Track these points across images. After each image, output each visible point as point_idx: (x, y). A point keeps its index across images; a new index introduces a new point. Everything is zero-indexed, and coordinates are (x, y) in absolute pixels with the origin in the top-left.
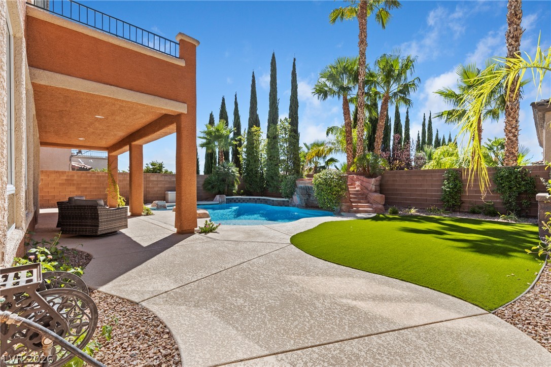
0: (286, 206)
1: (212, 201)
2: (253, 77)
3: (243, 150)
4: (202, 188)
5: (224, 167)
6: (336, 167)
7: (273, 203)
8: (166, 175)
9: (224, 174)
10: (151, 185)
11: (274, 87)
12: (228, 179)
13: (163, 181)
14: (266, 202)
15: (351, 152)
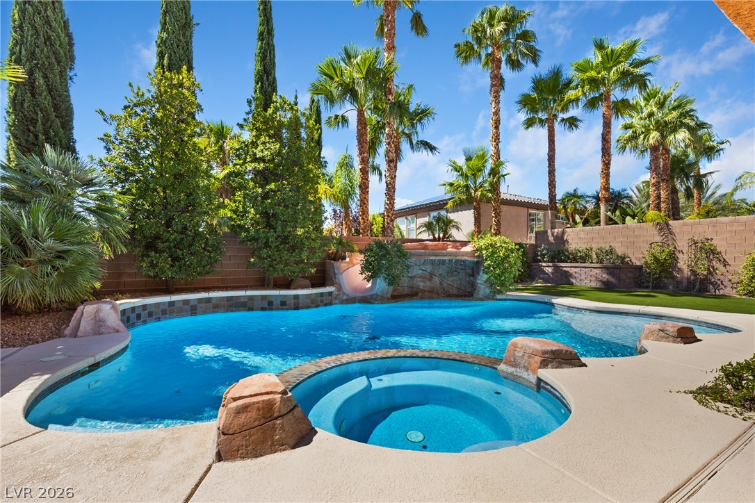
0: (326, 305)
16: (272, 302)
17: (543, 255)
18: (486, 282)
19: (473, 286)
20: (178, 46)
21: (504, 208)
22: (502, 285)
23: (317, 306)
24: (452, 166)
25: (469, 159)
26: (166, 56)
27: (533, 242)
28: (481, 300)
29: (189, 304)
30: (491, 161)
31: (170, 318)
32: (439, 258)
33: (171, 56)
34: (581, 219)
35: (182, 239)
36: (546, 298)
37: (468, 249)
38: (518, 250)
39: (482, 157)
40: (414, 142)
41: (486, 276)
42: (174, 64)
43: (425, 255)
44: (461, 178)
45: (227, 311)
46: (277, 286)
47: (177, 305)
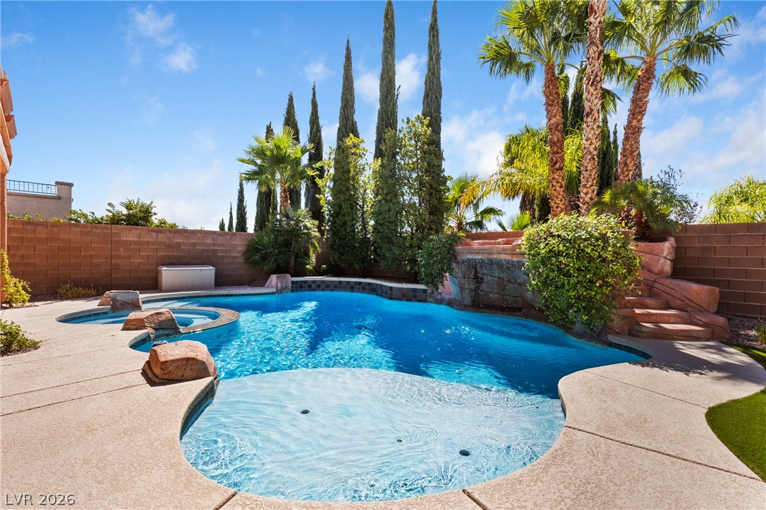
0: (420, 301)
1: (263, 286)
2: (348, 49)
3: (326, 184)
4: (241, 260)
5: (287, 217)
6: (500, 225)
7: (390, 295)
8: (161, 232)
9: (288, 232)
10: (122, 252)
11: (390, 61)
12: (296, 241)
13: (153, 243)
14: (373, 290)
15: (561, 187)
23: (409, 300)
31: (339, 291)
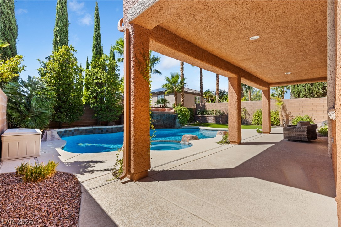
16: (103, 130)
17: (199, 113)
18: (178, 122)
19: (174, 123)
20: (63, 33)
21: (185, 95)
22: (184, 123)
23: (119, 132)
24: (166, 79)
25: (173, 77)
26: (59, 36)
27: (195, 108)
28: (177, 128)
29: (71, 132)
30: (180, 78)
31: (65, 137)
32: (163, 114)
33: (61, 36)
34: (211, 99)
35: (70, 108)
36: (198, 127)
37: (173, 111)
38: (189, 111)
39: (178, 77)
40: (153, 70)
41: (179, 120)
42: (62, 40)
43: (158, 113)
44: (170, 83)
45: (85, 134)
46: (102, 125)
47: (67, 132)
